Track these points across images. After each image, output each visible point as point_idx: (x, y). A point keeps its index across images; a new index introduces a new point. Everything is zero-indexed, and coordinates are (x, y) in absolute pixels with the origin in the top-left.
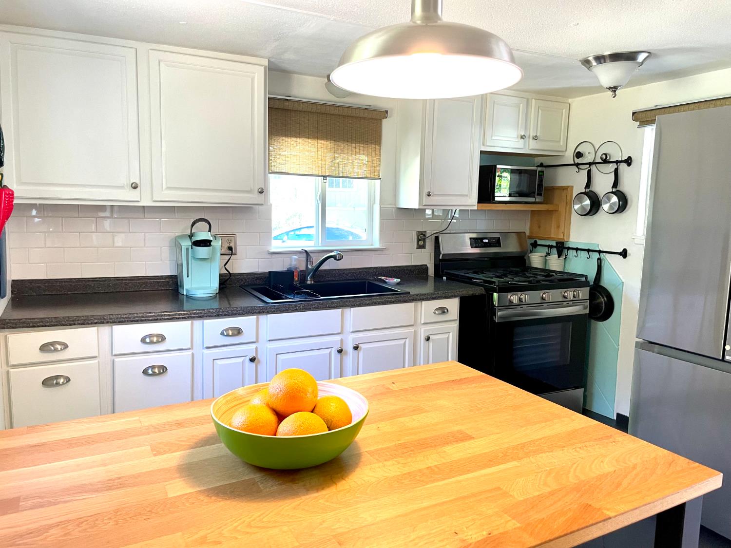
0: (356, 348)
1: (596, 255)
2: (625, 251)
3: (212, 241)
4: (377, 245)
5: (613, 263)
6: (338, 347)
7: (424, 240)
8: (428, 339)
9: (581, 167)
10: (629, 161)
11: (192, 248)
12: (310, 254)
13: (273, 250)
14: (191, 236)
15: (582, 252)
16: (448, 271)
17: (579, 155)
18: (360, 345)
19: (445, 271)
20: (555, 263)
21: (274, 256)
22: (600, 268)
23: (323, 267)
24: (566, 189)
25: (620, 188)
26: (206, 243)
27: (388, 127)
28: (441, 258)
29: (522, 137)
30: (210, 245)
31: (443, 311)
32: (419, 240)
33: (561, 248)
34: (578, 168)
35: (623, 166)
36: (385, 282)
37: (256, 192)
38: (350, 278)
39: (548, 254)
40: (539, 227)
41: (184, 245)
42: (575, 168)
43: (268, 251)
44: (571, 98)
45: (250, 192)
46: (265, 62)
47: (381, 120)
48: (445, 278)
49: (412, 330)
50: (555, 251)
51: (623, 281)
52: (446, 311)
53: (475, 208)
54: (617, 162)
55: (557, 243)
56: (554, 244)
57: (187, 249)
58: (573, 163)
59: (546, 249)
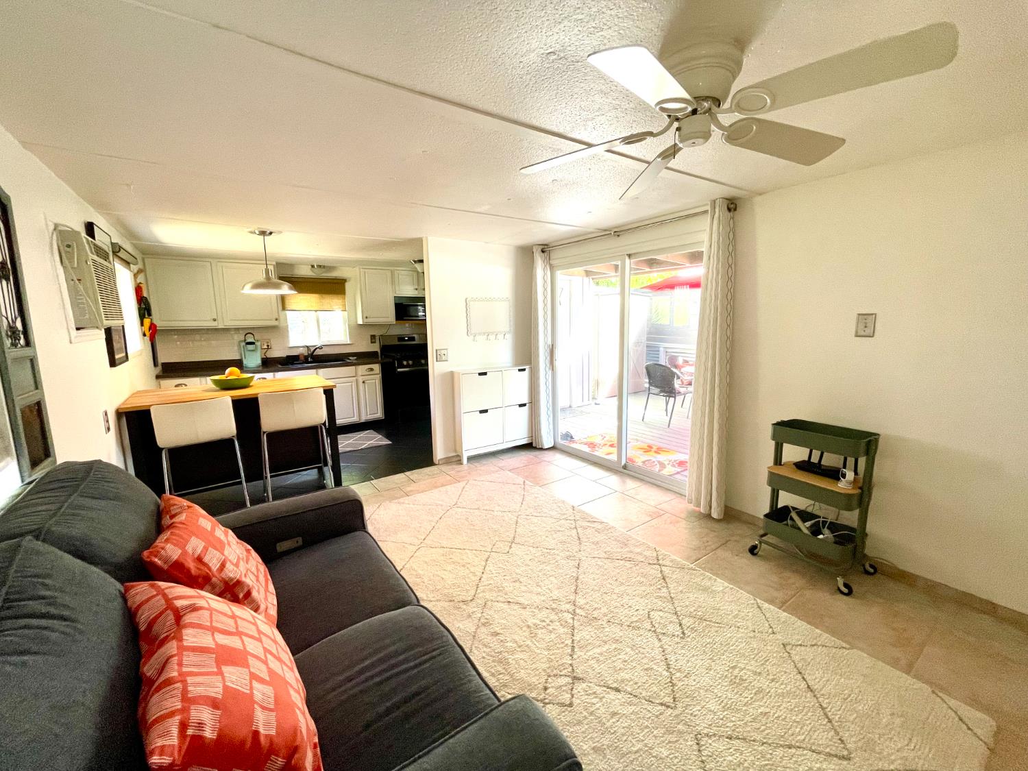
3: (256, 342)
4: (349, 343)
7: (376, 339)
8: (364, 382)
11: (246, 346)
14: (245, 341)
21: (291, 349)
23: (315, 354)
26: (252, 343)
27: (348, 286)
29: (416, 289)
30: (255, 344)
31: (372, 370)
32: (371, 339)
43: (288, 346)
46: (274, 263)
47: (344, 283)
49: (354, 378)
52: (374, 369)
53: (395, 322)
57: (243, 347)
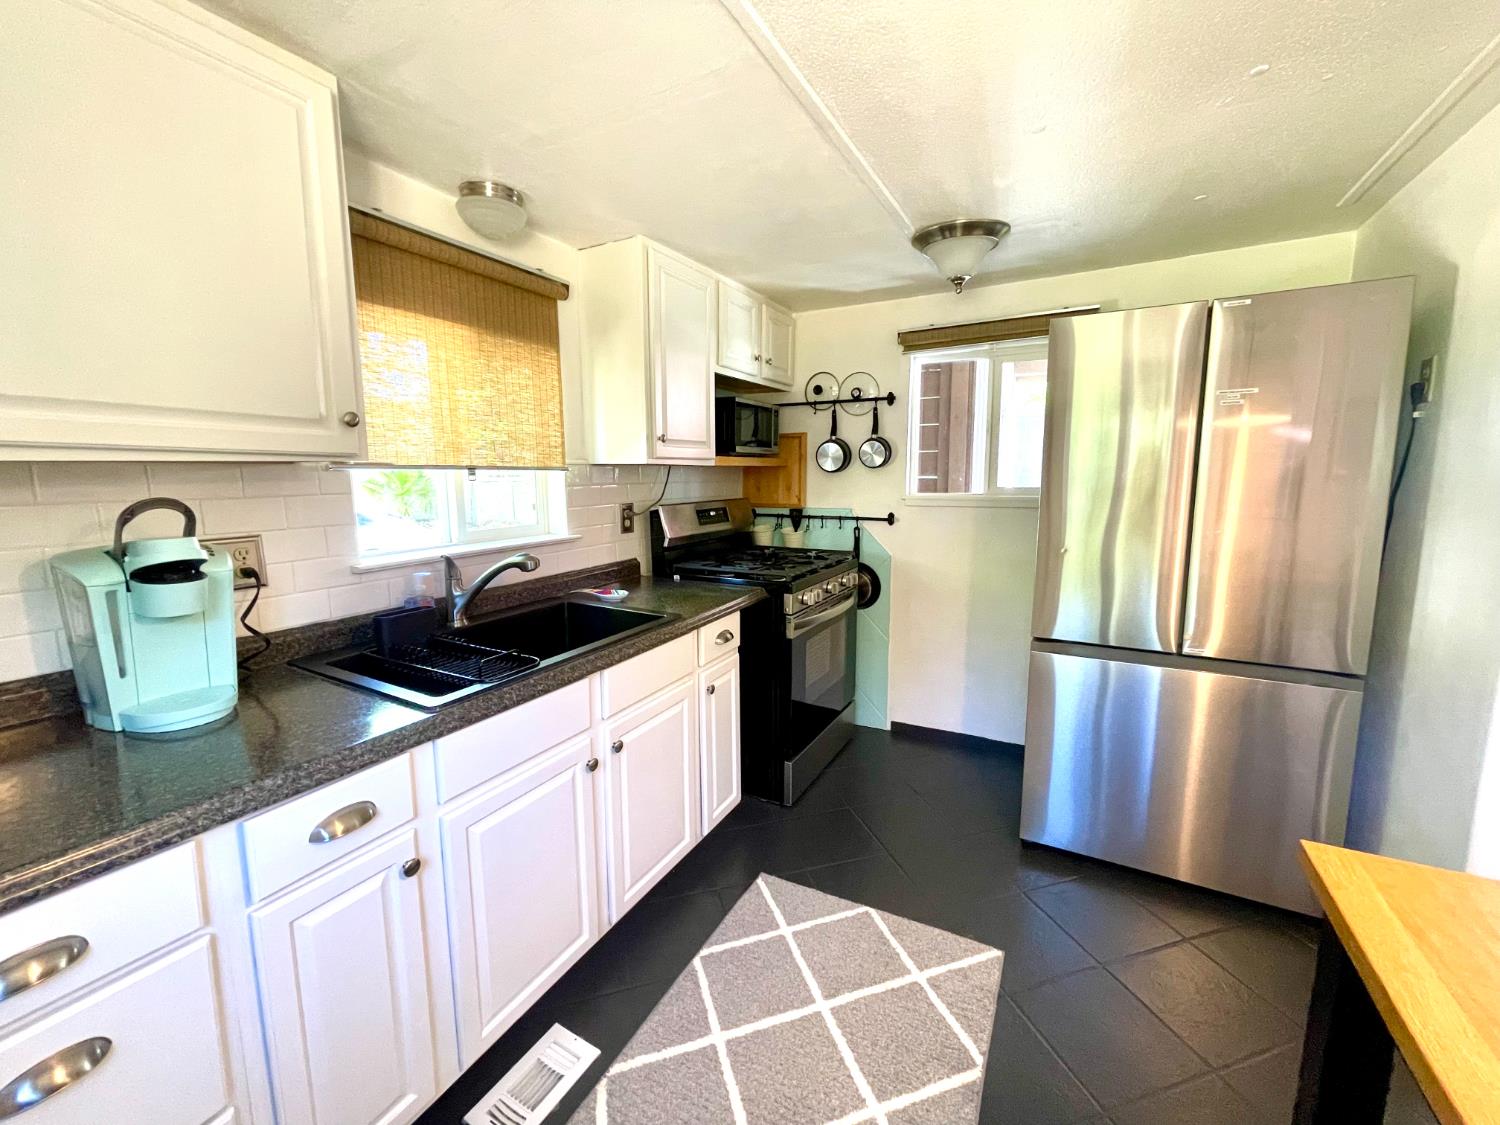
0: (618, 748)
1: (853, 524)
2: (891, 516)
3: (203, 561)
4: (562, 533)
5: (874, 532)
6: (587, 758)
7: (631, 519)
8: (709, 691)
9: (818, 406)
10: (891, 399)
11: (128, 590)
12: (456, 562)
13: (364, 563)
14: (119, 554)
15: (829, 521)
16: (679, 565)
17: (818, 390)
18: (622, 739)
19: (675, 565)
20: (794, 539)
21: (364, 578)
22: (857, 540)
24: (800, 437)
25: (880, 434)
26: (185, 571)
28: (666, 544)
29: (757, 359)
30: (199, 576)
32: (624, 519)
33: (797, 517)
34: (816, 410)
35: (883, 406)
36: (599, 600)
37: (335, 423)
38: (526, 601)
39: (779, 526)
40: (759, 489)
41: (94, 582)
42: (809, 410)
43: (352, 568)
44: (796, 311)
45: (319, 421)
47: (555, 301)
48: (677, 577)
49: (689, 682)
50: (787, 523)
51: (891, 554)
52: (729, 636)
53: (712, 463)
54: (876, 400)
55: (791, 511)
56: (786, 512)
57: (111, 597)
58: (805, 401)
59: (774, 521)
